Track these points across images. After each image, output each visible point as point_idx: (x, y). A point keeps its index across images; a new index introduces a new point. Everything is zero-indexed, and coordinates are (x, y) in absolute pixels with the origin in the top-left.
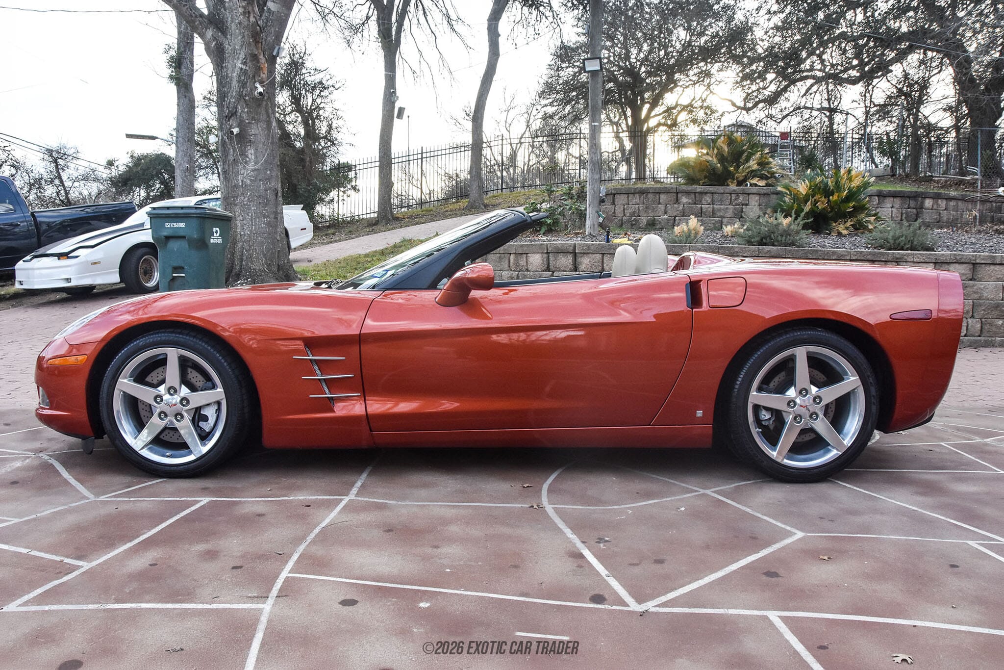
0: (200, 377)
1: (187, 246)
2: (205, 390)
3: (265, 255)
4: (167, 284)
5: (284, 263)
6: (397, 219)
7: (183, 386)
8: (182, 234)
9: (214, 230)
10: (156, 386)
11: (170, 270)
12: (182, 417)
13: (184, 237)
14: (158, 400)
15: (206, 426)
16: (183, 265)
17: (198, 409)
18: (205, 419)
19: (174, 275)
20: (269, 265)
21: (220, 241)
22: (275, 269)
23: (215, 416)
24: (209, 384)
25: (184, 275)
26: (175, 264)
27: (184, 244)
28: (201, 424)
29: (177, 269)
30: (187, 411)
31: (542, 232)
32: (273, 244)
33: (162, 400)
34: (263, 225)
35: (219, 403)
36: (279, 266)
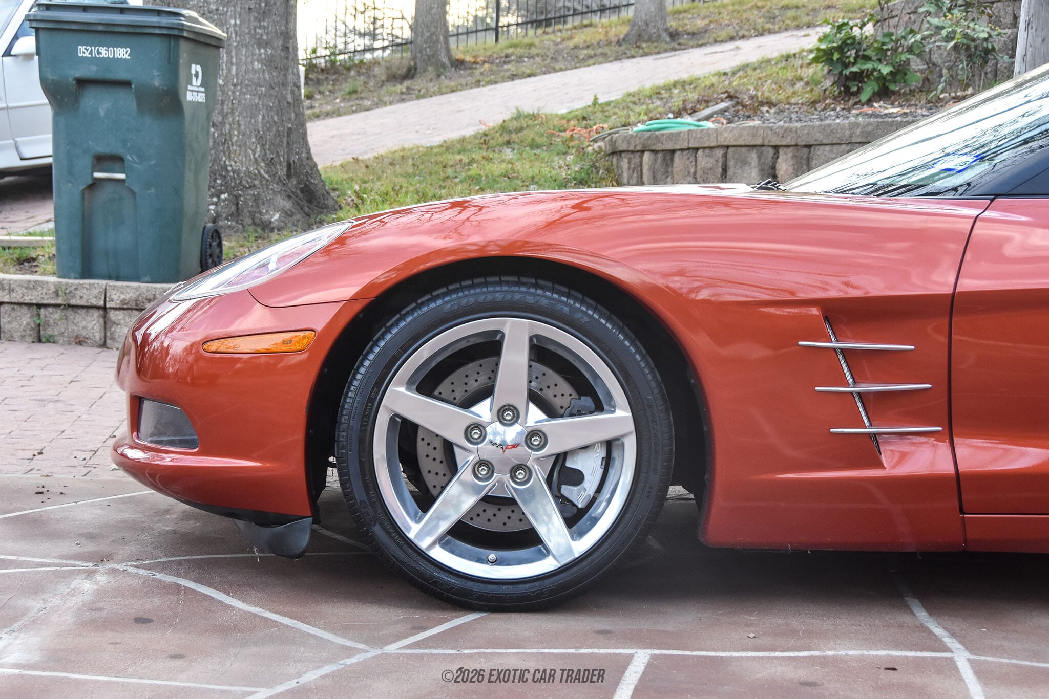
0: (565, 387)
1: (134, 105)
2: (580, 413)
3: (260, 139)
4: (77, 195)
5: (300, 159)
6: (459, 64)
7: (531, 406)
8: (122, 75)
9: (193, 72)
10: (468, 403)
11: (86, 161)
12: (529, 472)
13: (126, 84)
14: (476, 434)
15: (579, 495)
16: (120, 151)
17: (561, 458)
18: (577, 478)
19: (97, 175)
20: (271, 163)
21: (201, 98)
22: (282, 172)
23: (599, 472)
24: (587, 401)
25: (122, 176)
26: (101, 149)
27: (126, 100)
28: (566, 490)
29: (103, 160)
30: (538, 459)
31: (864, 97)
32: (280, 112)
33: (483, 436)
34: (257, 65)
35: (609, 445)
36: (289, 165)
